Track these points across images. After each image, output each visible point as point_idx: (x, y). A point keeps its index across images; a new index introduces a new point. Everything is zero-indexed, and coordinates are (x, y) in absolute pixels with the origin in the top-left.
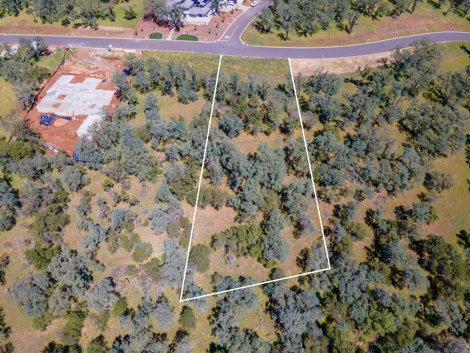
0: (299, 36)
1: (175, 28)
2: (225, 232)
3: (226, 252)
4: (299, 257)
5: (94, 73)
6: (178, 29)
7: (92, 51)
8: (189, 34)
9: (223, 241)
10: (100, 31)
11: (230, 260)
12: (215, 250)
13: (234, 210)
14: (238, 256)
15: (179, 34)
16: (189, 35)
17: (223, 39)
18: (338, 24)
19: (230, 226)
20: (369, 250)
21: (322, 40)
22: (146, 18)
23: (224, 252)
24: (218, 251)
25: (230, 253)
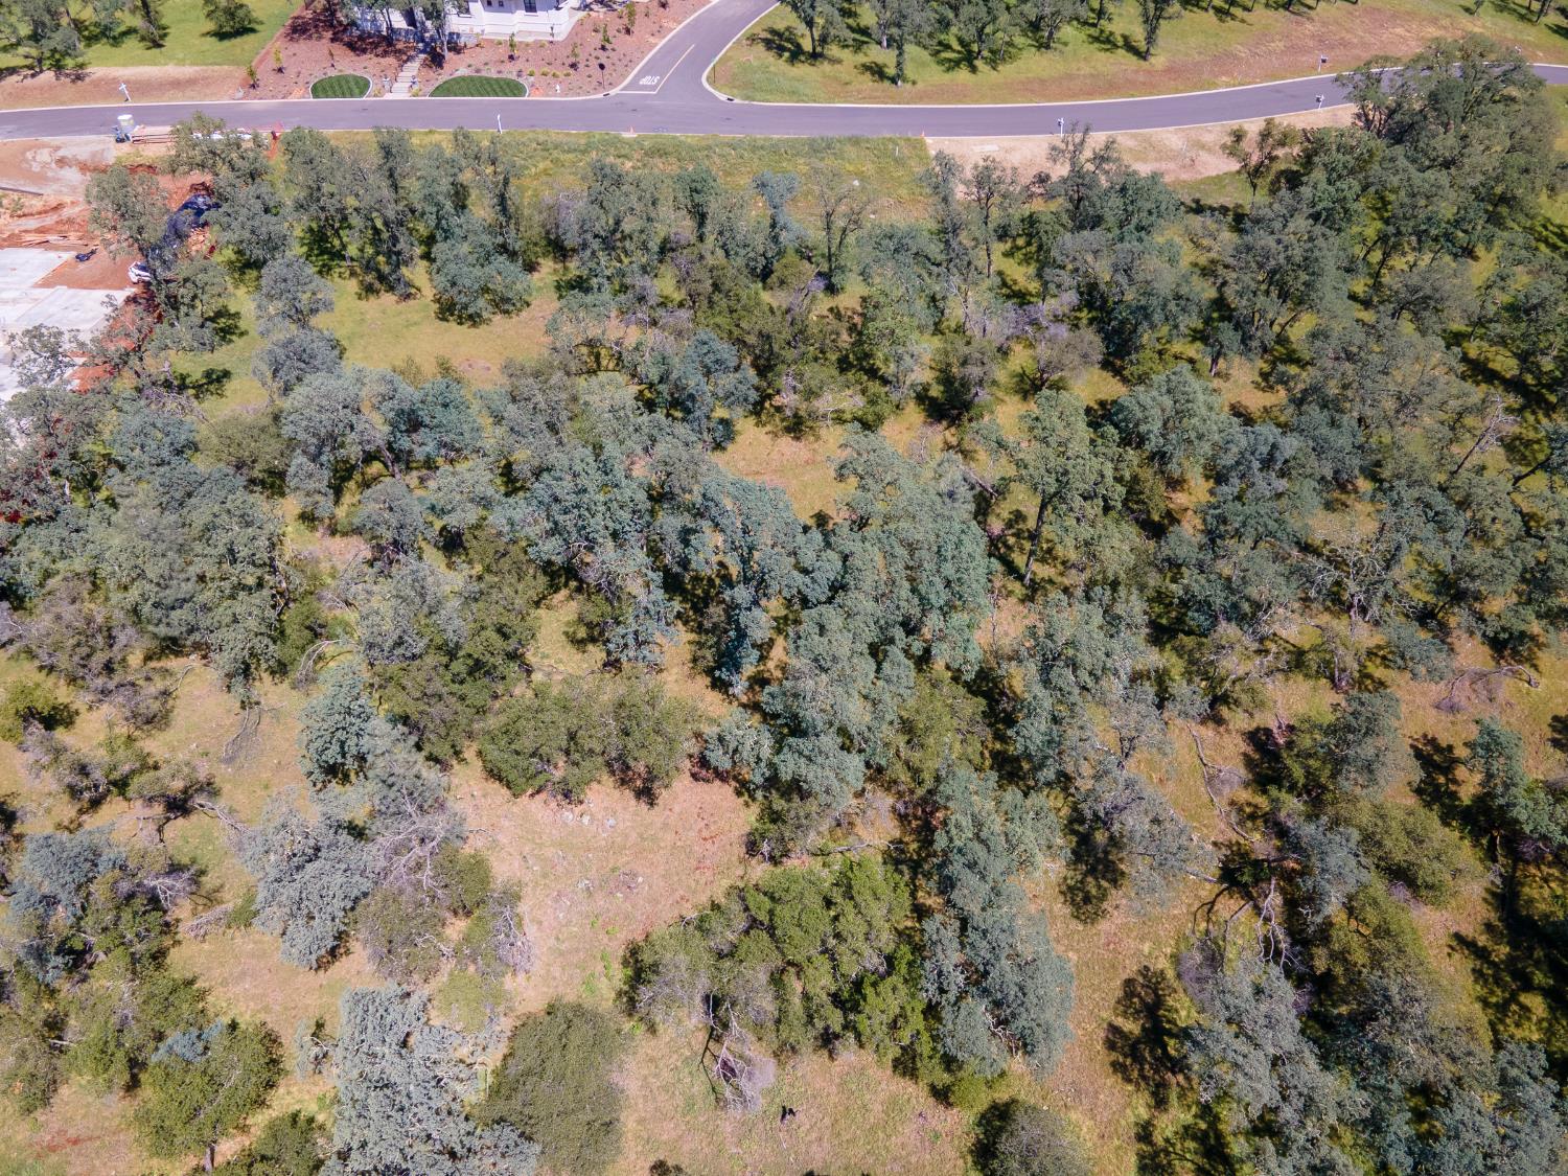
0: (948, 70)
1: (422, 56)
2: (702, 919)
3: (714, 1036)
4: (1119, 1021)
5: (41, 231)
6: (436, 60)
7: (44, 146)
8: (484, 74)
9: (693, 970)
10: (92, 82)
11: (743, 1082)
12: (652, 1029)
13: (739, 794)
14: (785, 1051)
15: (444, 76)
16: (487, 79)
17: (633, 85)
18: (1094, 32)
19: (726, 883)
20: (1481, 953)
21: (1042, 81)
22: (298, 30)
23: (702, 1036)
24: (666, 1031)
25: (741, 1040)
